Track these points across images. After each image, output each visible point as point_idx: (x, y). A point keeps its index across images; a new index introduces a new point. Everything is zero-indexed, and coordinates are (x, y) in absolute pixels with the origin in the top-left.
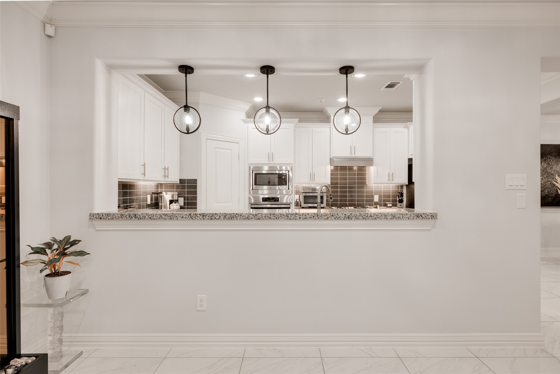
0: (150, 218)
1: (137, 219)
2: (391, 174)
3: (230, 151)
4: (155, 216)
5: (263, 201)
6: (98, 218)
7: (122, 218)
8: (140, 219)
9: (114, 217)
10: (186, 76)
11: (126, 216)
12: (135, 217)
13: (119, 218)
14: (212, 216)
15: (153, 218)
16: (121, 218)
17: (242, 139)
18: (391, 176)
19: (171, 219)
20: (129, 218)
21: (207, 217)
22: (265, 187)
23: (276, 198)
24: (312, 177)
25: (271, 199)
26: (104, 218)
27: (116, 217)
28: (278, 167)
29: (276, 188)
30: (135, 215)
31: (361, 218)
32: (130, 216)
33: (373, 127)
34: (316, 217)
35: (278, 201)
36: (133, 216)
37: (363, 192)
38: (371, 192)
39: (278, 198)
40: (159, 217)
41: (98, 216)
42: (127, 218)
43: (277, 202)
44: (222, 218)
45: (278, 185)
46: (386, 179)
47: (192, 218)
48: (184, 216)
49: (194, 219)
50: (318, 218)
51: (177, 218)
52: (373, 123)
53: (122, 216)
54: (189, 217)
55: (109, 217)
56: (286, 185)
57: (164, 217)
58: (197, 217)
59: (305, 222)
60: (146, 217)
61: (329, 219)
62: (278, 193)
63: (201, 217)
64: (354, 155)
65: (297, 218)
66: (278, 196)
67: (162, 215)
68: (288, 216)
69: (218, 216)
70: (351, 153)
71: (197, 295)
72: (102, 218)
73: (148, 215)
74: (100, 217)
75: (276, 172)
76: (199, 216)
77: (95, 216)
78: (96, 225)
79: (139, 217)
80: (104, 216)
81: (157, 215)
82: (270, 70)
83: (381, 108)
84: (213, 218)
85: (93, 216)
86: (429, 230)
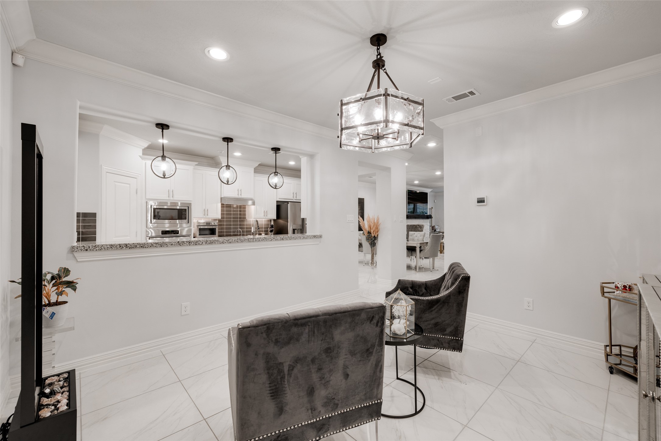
0: (142, 247)
1: (128, 248)
2: (265, 212)
3: (128, 185)
4: (146, 245)
5: (162, 234)
6: (83, 250)
7: (112, 248)
8: (131, 248)
9: (103, 248)
10: (162, 132)
11: (116, 247)
12: (126, 247)
13: (108, 249)
14: (196, 243)
15: (145, 246)
16: (110, 248)
17: (140, 175)
18: (266, 213)
19: (161, 246)
20: (120, 248)
21: (193, 243)
22: (167, 221)
23: (176, 231)
24: (206, 212)
25: (170, 232)
26: (90, 250)
27: (105, 248)
28: (179, 203)
29: (177, 221)
30: (126, 245)
31: (288, 239)
32: (120, 246)
33: (254, 176)
34: (265, 240)
35: (178, 233)
36: (123, 246)
37: (244, 225)
38: (250, 225)
39: (178, 231)
40: (150, 245)
41: (83, 248)
42: (117, 248)
43: (177, 235)
44: (204, 243)
45: (178, 219)
46: (262, 215)
47: (180, 245)
48: (173, 244)
49: (182, 245)
50: (266, 240)
51: (167, 245)
52: (254, 173)
53: (112, 247)
54: (178, 244)
55: (96, 248)
56: (186, 219)
57: (155, 245)
58: (184, 243)
59: (259, 243)
60: (138, 246)
61: (272, 240)
62: (178, 227)
63: (187, 244)
64: (240, 196)
65: (254, 241)
66: (178, 229)
67: (153, 244)
68: (249, 240)
69: (201, 242)
70: (238, 194)
71: (182, 304)
72: (88, 250)
73: (139, 244)
74: (86, 248)
75: (177, 207)
76: (186, 243)
77: (79, 248)
78: (77, 257)
79: (130, 246)
80: (90, 247)
81: (148, 244)
82: (229, 140)
83: (261, 163)
84: (197, 244)
85: (77, 249)
86: (318, 244)
